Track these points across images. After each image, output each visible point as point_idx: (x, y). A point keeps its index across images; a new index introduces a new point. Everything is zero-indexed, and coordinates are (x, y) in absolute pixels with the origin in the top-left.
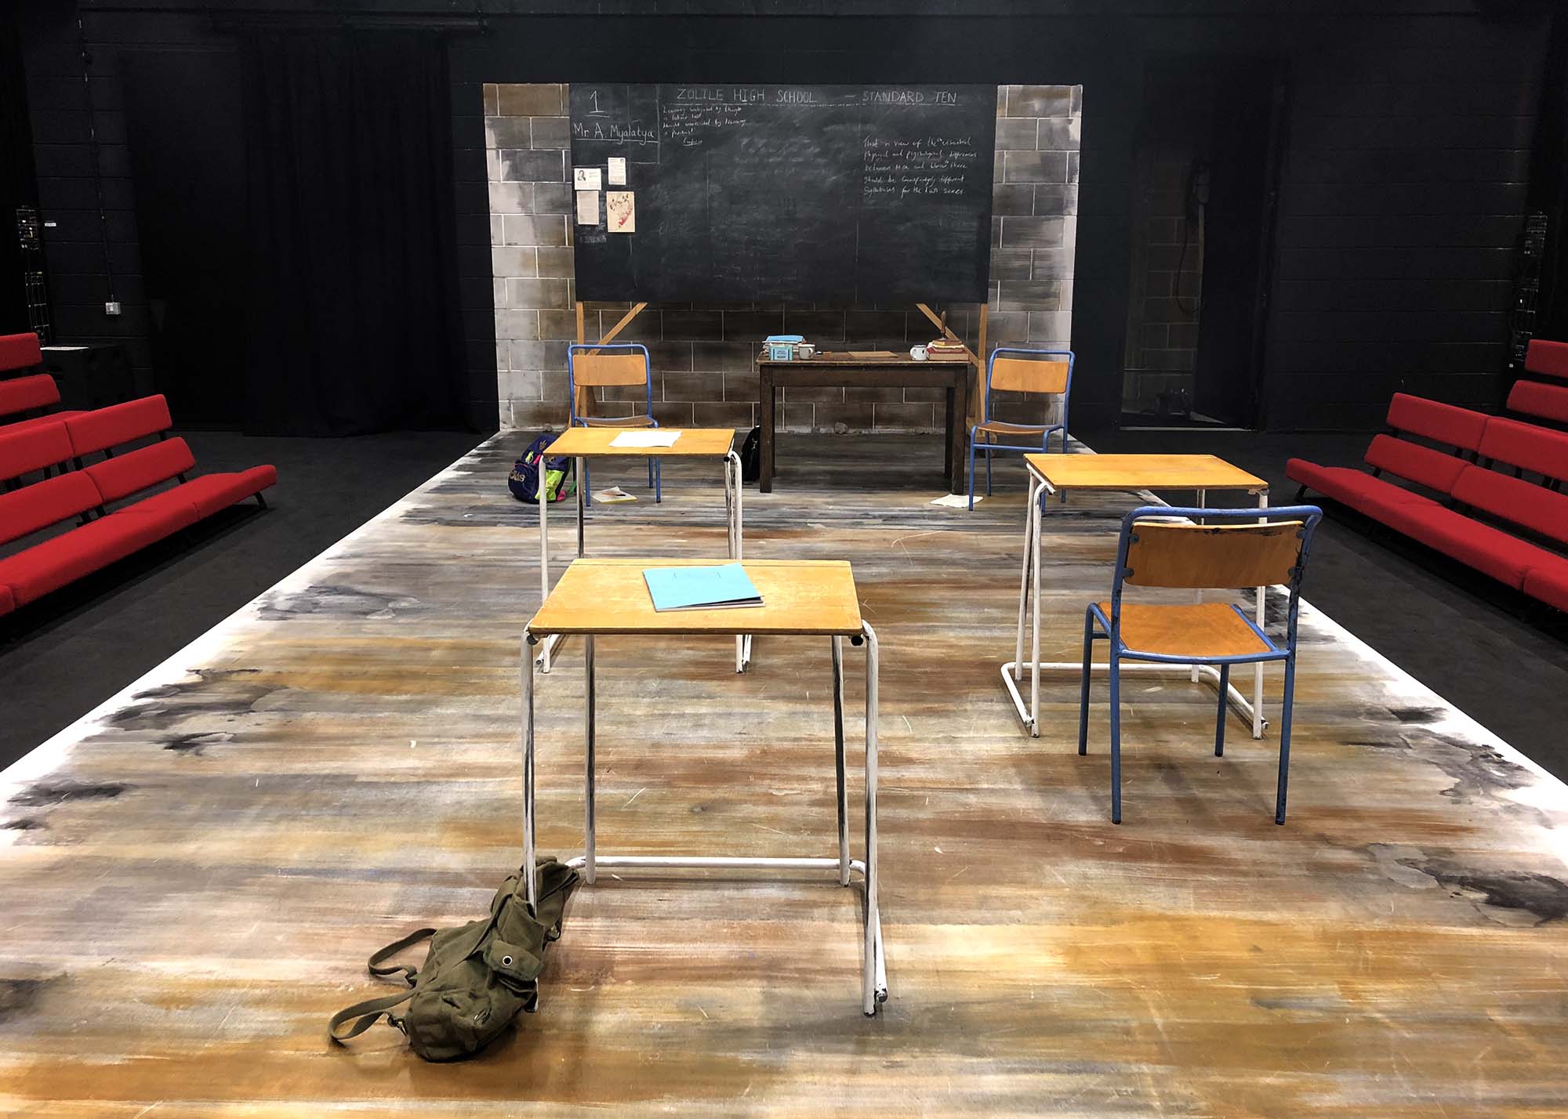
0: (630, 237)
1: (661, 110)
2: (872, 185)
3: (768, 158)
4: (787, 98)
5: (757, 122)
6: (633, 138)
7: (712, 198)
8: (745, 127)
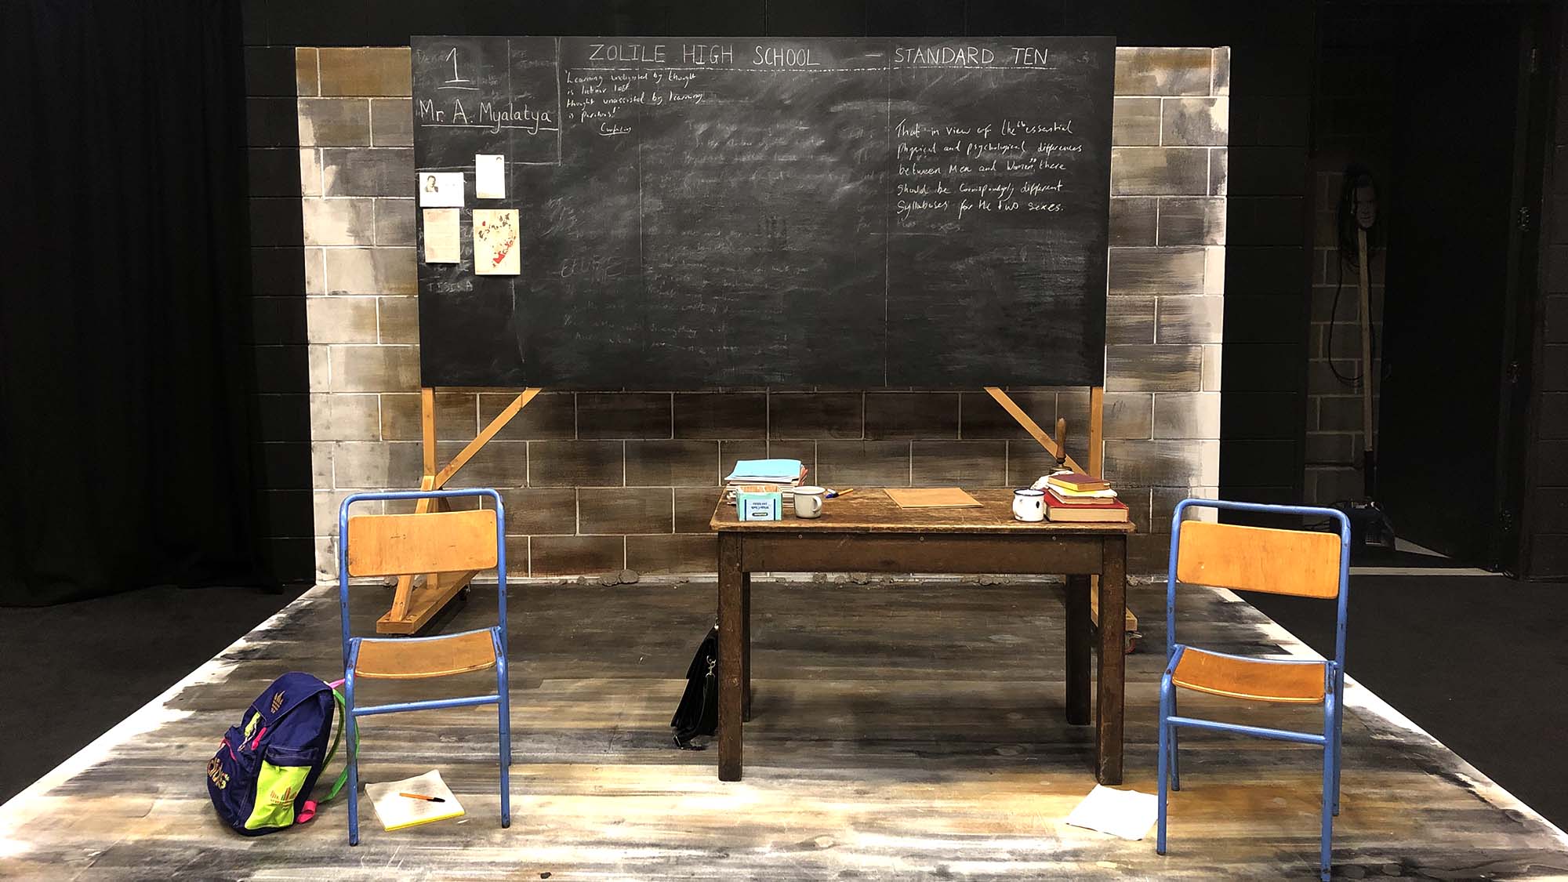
0: (513, 282)
1: (563, 77)
2: (909, 198)
3: (740, 154)
4: (771, 59)
5: (721, 97)
6: (516, 123)
7: (648, 217)
8: (702, 106)
